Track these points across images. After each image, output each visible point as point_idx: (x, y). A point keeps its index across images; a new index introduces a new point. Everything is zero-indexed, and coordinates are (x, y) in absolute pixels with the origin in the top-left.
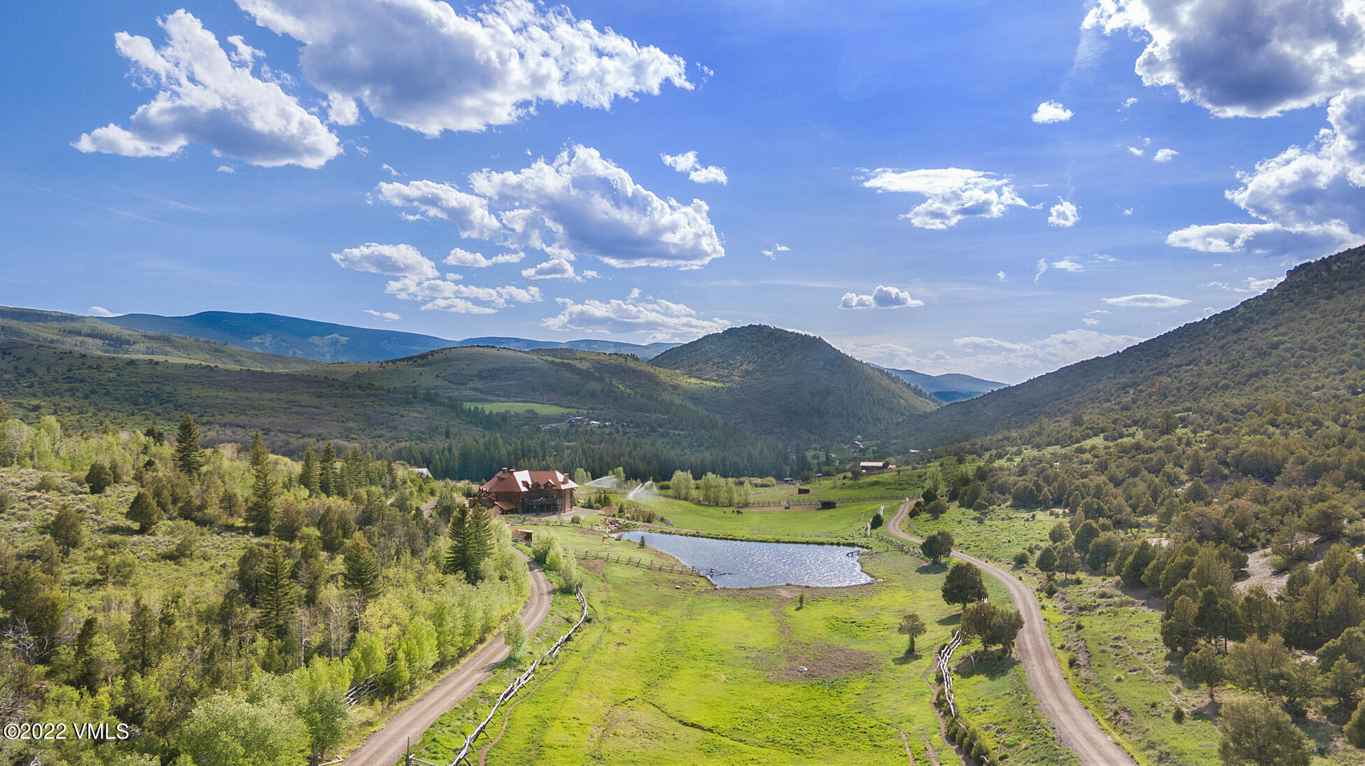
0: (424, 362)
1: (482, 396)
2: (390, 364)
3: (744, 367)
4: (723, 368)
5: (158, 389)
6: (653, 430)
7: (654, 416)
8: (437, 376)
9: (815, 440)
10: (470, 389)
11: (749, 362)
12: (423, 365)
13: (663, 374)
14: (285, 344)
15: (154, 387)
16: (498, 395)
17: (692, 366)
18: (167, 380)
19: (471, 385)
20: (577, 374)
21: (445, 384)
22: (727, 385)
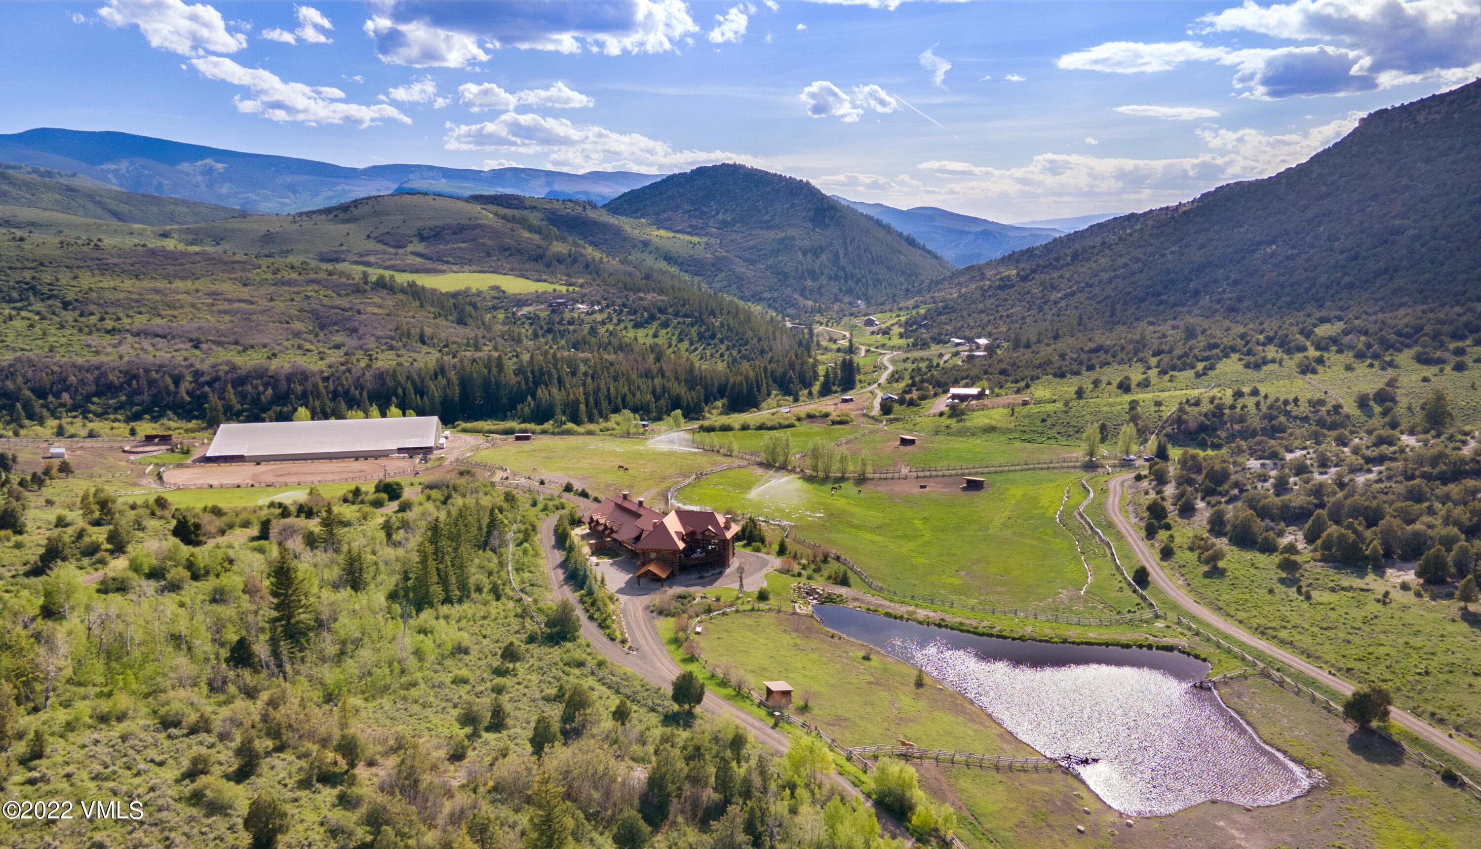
0: (347, 216)
1: (429, 264)
2: (305, 218)
3: (720, 217)
4: (696, 217)
5: (33, 278)
6: (652, 318)
7: (649, 297)
8: (369, 237)
10: (412, 253)
11: (727, 210)
12: (347, 221)
13: (628, 225)
14: (146, 172)
15: (28, 275)
16: (448, 262)
17: (658, 214)
18: (42, 264)
19: (411, 248)
20: (535, 232)
21: (380, 247)
22: (705, 239)
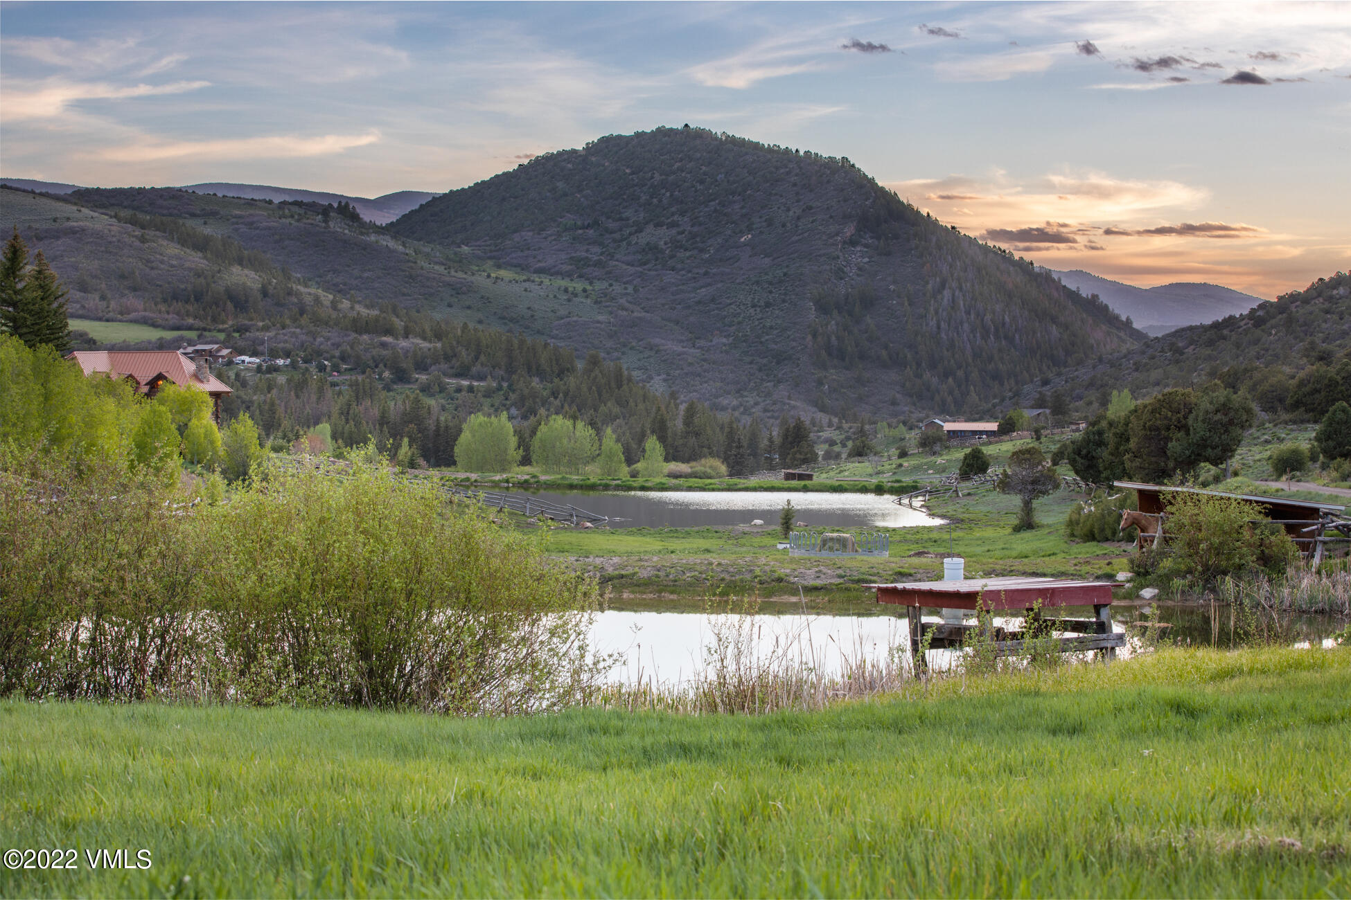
3: (642, 239)
7: (403, 343)
9: (830, 425)
11: (658, 225)
17: (502, 237)
22: (599, 286)
